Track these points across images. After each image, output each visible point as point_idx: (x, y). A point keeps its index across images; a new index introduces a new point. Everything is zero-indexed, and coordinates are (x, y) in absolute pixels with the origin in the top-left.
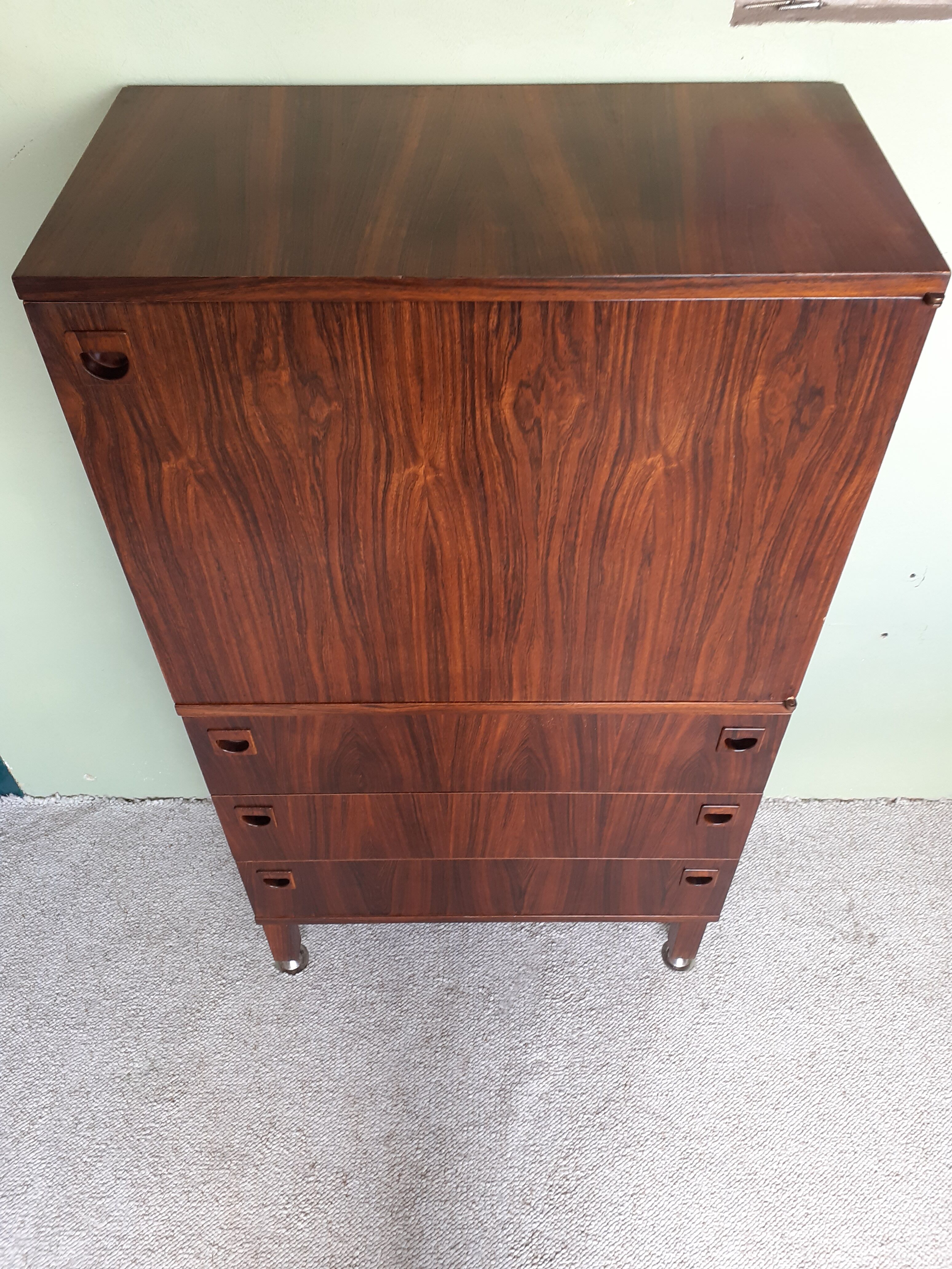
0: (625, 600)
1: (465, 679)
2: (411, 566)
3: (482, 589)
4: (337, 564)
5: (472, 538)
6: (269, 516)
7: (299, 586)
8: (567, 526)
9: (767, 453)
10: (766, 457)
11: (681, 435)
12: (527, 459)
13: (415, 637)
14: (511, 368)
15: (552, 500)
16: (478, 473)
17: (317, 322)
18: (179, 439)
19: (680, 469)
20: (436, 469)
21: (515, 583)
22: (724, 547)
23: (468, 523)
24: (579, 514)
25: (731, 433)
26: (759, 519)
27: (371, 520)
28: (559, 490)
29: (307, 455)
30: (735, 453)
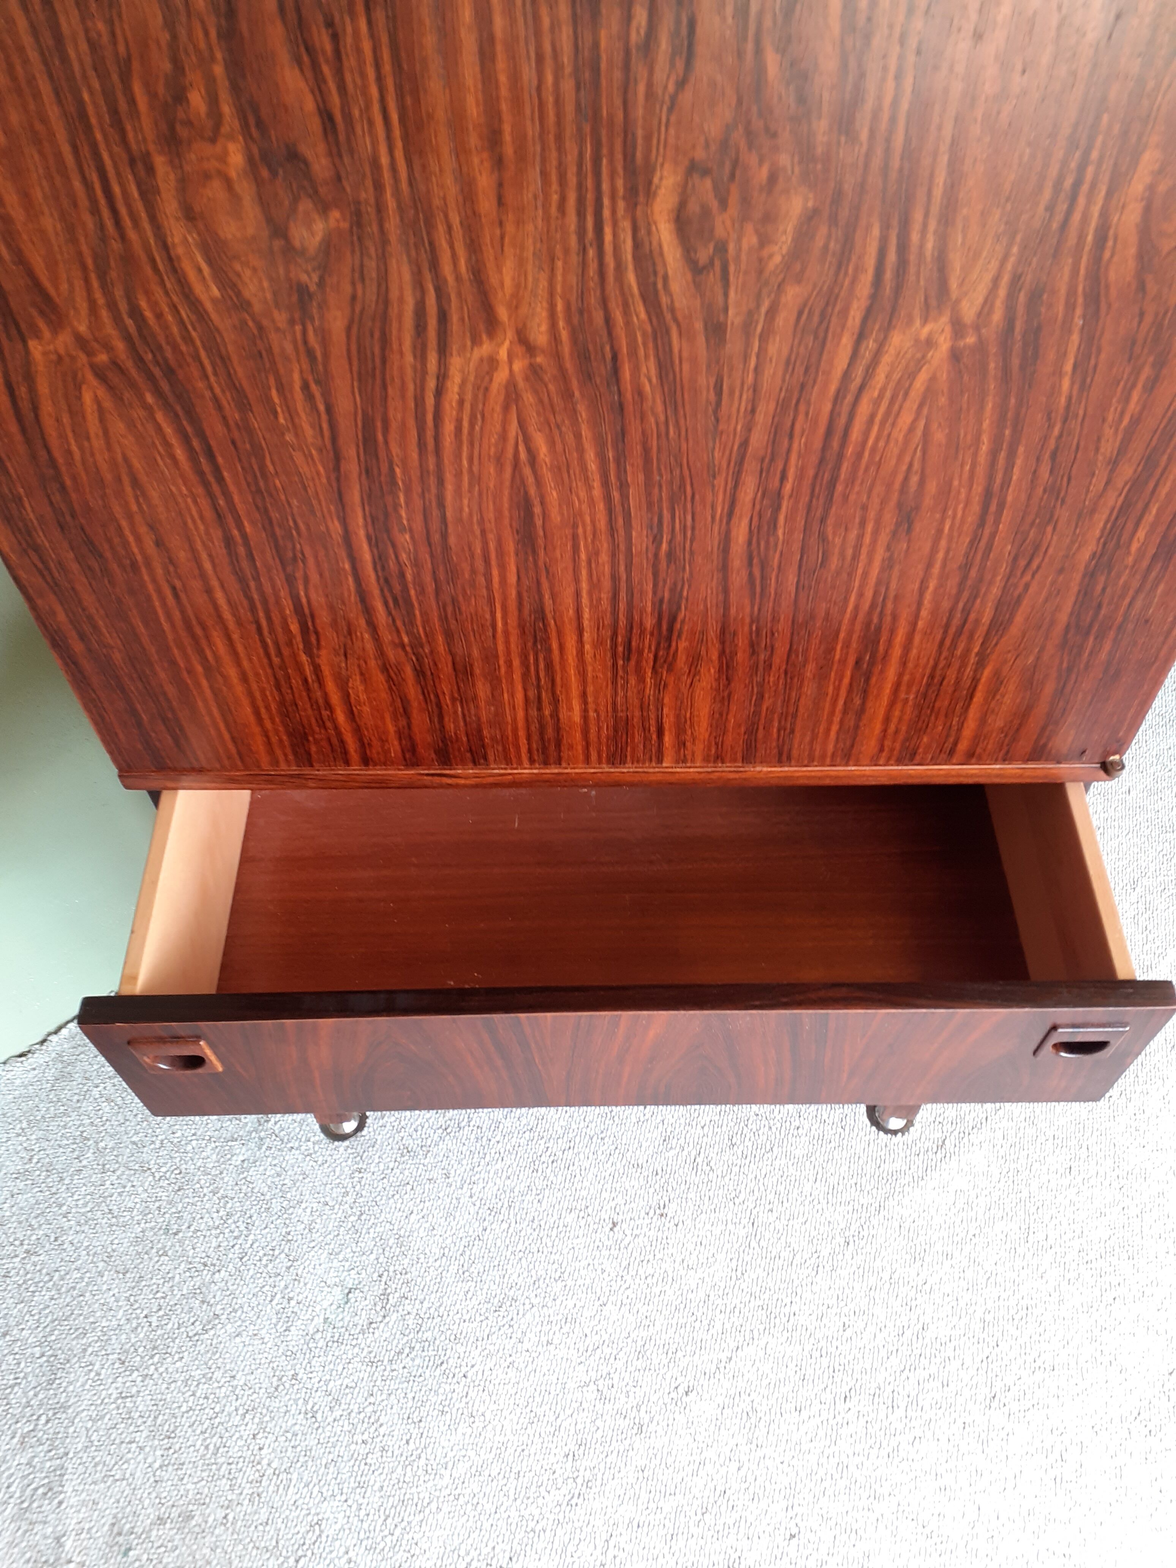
0: (861, 595)
1: (585, 732)
2: (491, 537)
3: (615, 578)
4: (362, 533)
5: (597, 484)
6: (234, 443)
7: (299, 575)
8: (767, 460)
9: (1142, 315)
10: (1140, 322)
11: (988, 277)
12: (699, 326)
13: (501, 662)
14: (672, 131)
15: (742, 409)
16: (609, 356)
17: (288, 31)
18: (52, 292)
19: (981, 347)
20: (530, 349)
21: (673, 567)
22: (1042, 499)
23: (590, 455)
24: (791, 436)
25: (1082, 272)
26: (1109, 447)
27: (416, 450)
28: (755, 389)
29: (292, 322)
30: (1084, 317)
